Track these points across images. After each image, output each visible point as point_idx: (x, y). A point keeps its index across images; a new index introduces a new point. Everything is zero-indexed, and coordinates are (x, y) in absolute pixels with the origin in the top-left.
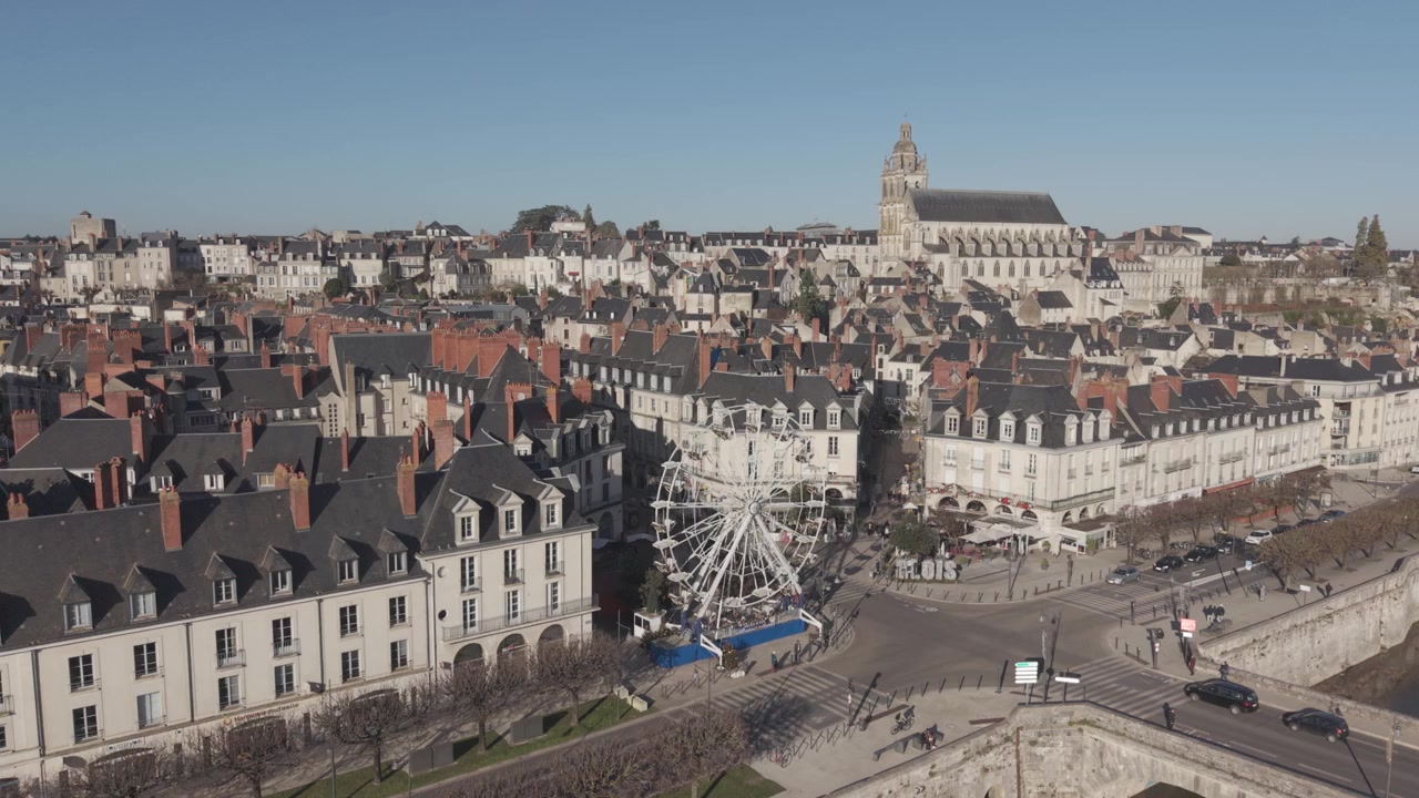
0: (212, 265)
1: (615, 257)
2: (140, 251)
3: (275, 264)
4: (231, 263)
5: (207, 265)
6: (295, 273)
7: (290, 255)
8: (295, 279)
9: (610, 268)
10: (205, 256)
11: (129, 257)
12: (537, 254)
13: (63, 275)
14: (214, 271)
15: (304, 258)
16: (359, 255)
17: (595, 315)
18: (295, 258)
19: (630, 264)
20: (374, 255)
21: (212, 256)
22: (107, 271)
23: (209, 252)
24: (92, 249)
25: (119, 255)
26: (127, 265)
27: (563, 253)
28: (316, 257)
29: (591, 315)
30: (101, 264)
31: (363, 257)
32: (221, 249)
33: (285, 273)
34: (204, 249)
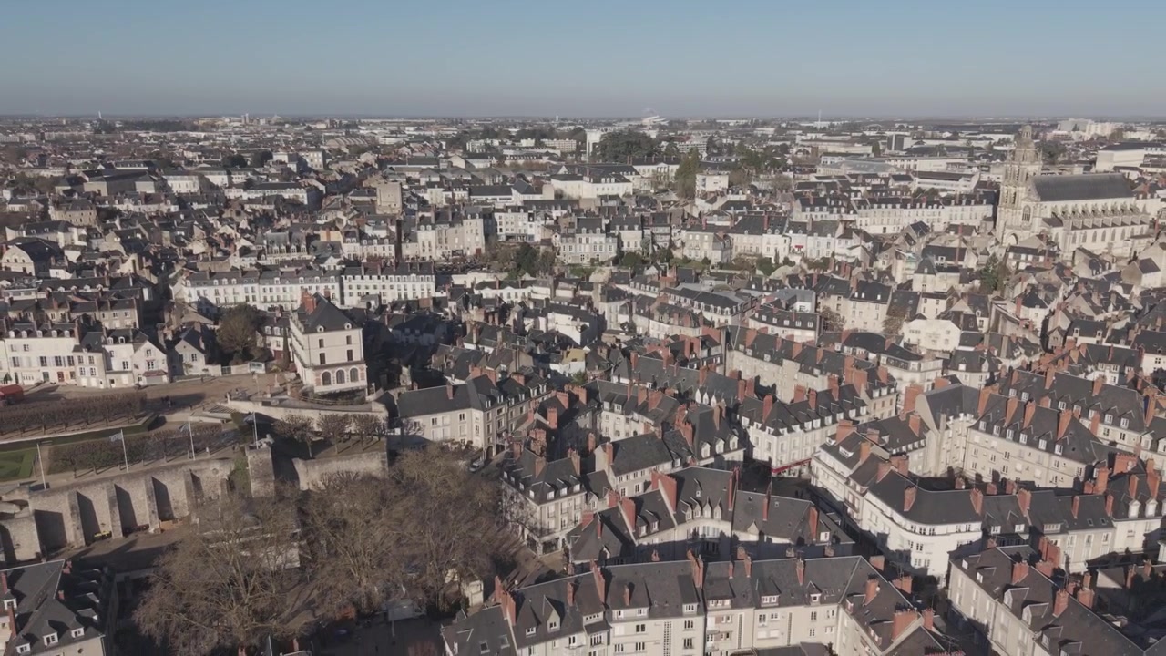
0: (503, 227)
1: (833, 236)
2: (465, 221)
3: (573, 236)
4: (517, 226)
5: (499, 227)
6: (587, 242)
7: (584, 229)
8: (587, 246)
9: (829, 243)
10: (498, 221)
11: (457, 227)
12: (773, 233)
13: (416, 241)
14: (504, 232)
15: (594, 232)
16: (626, 227)
17: (863, 295)
18: (587, 232)
19: (843, 241)
20: (636, 227)
21: (503, 221)
22: (444, 237)
23: (500, 218)
24: (433, 221)
25: (452, 225)
26: (456, 232)
27: (791, 232)
28: (602, 231)
29: (860, 295)
30: (440, 232)
31: (629, 229)
32: (510, 216)
33: (580, 242)
34: (497, 216)
